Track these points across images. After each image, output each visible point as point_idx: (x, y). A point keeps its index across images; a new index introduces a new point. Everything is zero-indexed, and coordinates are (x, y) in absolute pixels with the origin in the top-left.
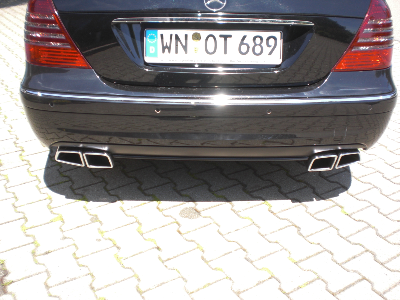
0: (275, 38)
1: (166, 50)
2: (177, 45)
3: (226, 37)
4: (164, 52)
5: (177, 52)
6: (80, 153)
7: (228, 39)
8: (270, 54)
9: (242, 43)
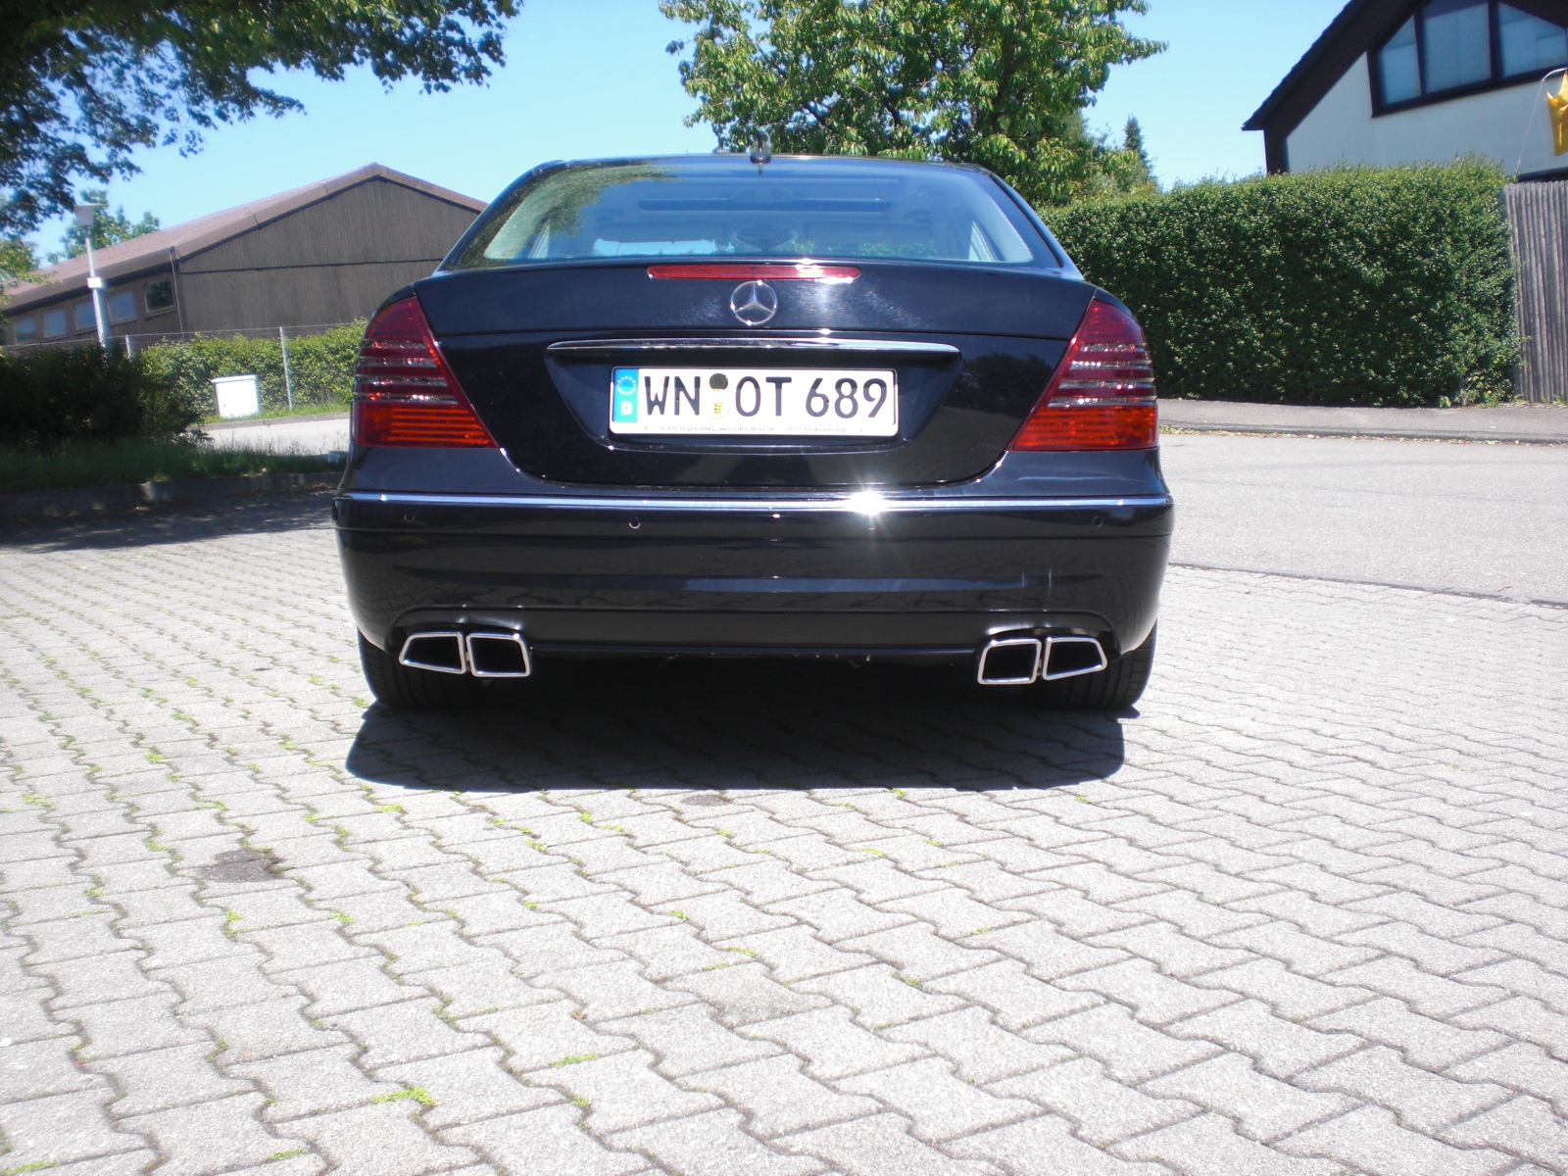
0: (882, 384)
1: (656, 408)
2: (677, 398)
3: (779, 382)
4: (650, 411)
5: (677, 412)
6: (459, 636)
7: (784, 385)
8: (873, 414)
9: (813, 393)
